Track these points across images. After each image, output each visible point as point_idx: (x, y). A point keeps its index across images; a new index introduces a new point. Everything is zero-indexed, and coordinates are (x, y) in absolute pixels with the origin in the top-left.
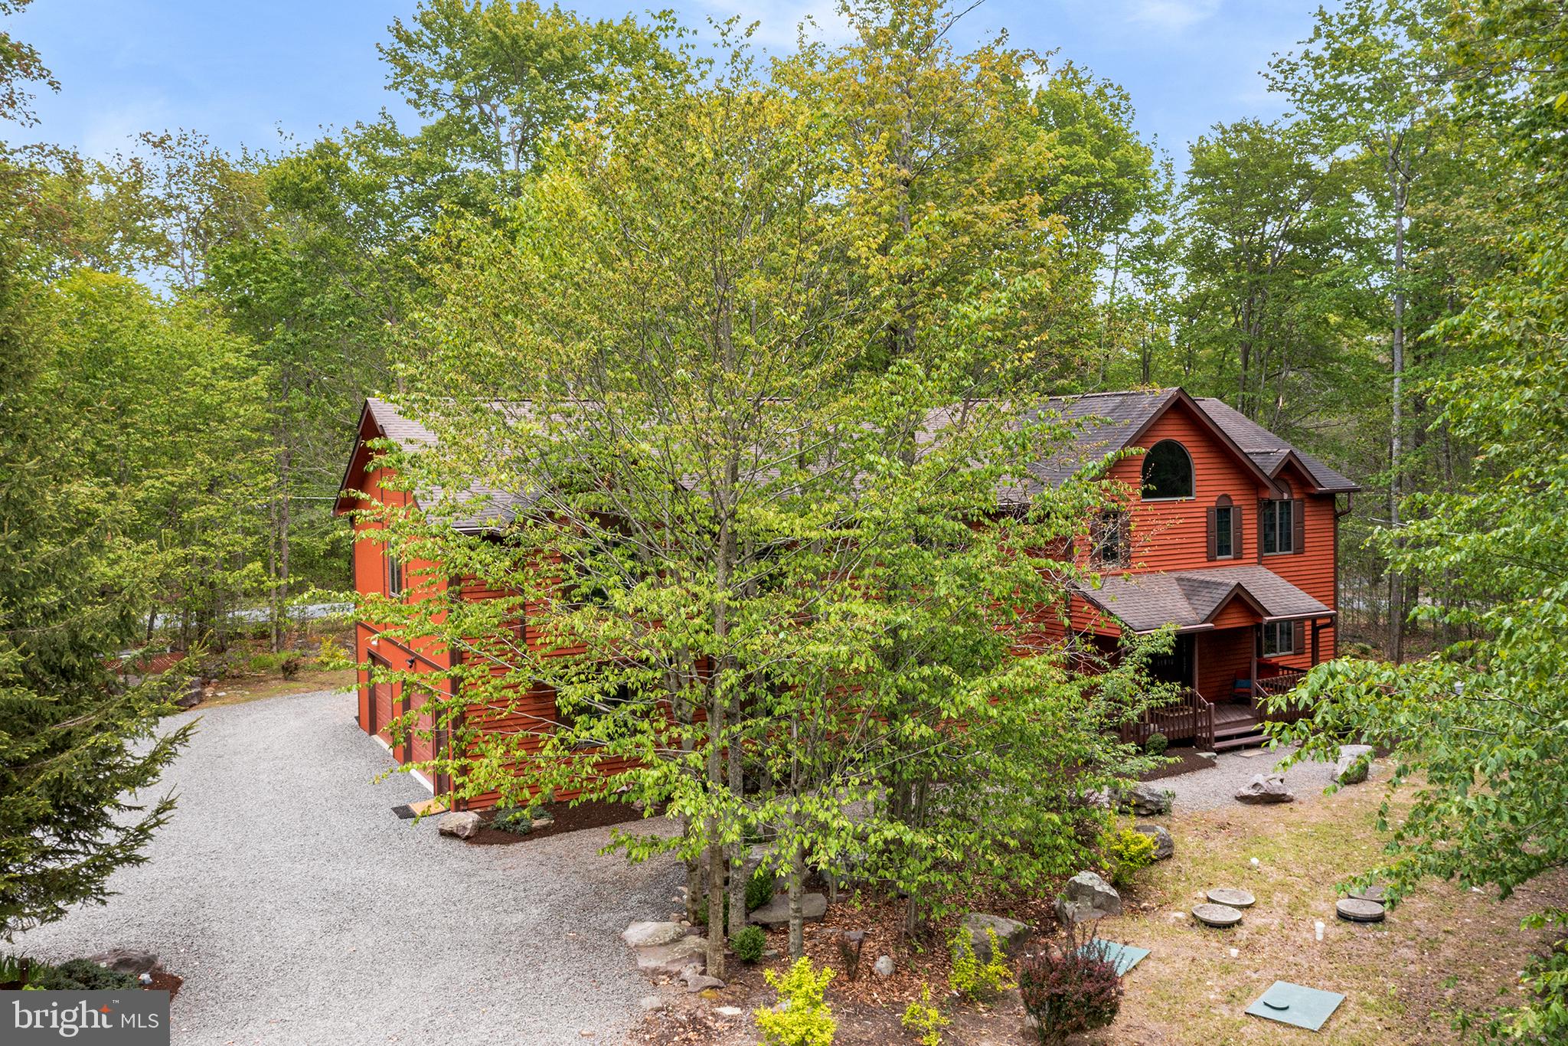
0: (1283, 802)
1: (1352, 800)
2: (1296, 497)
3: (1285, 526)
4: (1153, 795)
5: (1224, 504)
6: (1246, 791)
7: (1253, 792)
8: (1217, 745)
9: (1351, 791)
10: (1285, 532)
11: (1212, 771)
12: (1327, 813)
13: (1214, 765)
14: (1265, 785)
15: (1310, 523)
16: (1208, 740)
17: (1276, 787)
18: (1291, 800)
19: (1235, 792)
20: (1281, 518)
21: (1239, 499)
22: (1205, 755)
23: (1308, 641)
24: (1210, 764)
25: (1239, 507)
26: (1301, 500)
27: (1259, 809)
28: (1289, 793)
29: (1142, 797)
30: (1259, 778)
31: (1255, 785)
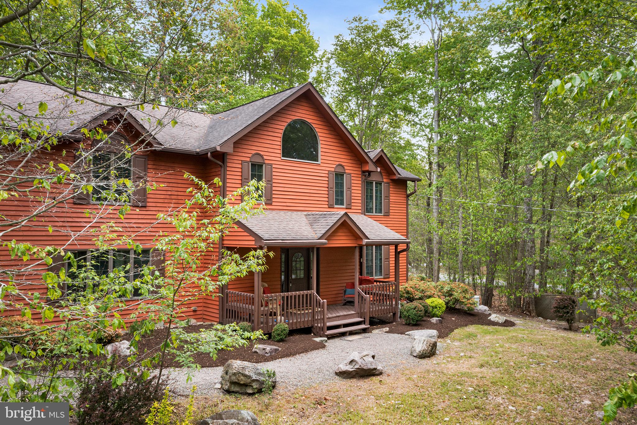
0: (374, 375)
1: (428, 371)
2: (385, 180)
3: (378, 198)
4: (260, 374)
5: (340, 170)
6: (344, 367)
7: (349, 368)
8: (329, 332)
9: (426, 363)
10: (378, 202)
11: (321, 352)
12: (411, 384)
13: (324, 347)
14: (360, 361)
15: (393, 198)
16: (322, 329)
17: (369, 363)
18: (381, 374)
19: (336, 369)
20: (376, 193)
21: (350, 168)
22: (318, 339)
23: (392, 271)
24: (322, 346)
25: (350, 174)
26: (388, 183)
27: (354, 382)
28: (379, 367)
29: (249, 377)
30: (355, 356)
31: (352, 362)
